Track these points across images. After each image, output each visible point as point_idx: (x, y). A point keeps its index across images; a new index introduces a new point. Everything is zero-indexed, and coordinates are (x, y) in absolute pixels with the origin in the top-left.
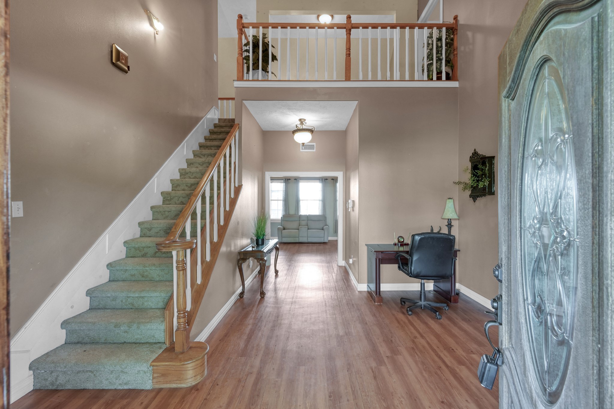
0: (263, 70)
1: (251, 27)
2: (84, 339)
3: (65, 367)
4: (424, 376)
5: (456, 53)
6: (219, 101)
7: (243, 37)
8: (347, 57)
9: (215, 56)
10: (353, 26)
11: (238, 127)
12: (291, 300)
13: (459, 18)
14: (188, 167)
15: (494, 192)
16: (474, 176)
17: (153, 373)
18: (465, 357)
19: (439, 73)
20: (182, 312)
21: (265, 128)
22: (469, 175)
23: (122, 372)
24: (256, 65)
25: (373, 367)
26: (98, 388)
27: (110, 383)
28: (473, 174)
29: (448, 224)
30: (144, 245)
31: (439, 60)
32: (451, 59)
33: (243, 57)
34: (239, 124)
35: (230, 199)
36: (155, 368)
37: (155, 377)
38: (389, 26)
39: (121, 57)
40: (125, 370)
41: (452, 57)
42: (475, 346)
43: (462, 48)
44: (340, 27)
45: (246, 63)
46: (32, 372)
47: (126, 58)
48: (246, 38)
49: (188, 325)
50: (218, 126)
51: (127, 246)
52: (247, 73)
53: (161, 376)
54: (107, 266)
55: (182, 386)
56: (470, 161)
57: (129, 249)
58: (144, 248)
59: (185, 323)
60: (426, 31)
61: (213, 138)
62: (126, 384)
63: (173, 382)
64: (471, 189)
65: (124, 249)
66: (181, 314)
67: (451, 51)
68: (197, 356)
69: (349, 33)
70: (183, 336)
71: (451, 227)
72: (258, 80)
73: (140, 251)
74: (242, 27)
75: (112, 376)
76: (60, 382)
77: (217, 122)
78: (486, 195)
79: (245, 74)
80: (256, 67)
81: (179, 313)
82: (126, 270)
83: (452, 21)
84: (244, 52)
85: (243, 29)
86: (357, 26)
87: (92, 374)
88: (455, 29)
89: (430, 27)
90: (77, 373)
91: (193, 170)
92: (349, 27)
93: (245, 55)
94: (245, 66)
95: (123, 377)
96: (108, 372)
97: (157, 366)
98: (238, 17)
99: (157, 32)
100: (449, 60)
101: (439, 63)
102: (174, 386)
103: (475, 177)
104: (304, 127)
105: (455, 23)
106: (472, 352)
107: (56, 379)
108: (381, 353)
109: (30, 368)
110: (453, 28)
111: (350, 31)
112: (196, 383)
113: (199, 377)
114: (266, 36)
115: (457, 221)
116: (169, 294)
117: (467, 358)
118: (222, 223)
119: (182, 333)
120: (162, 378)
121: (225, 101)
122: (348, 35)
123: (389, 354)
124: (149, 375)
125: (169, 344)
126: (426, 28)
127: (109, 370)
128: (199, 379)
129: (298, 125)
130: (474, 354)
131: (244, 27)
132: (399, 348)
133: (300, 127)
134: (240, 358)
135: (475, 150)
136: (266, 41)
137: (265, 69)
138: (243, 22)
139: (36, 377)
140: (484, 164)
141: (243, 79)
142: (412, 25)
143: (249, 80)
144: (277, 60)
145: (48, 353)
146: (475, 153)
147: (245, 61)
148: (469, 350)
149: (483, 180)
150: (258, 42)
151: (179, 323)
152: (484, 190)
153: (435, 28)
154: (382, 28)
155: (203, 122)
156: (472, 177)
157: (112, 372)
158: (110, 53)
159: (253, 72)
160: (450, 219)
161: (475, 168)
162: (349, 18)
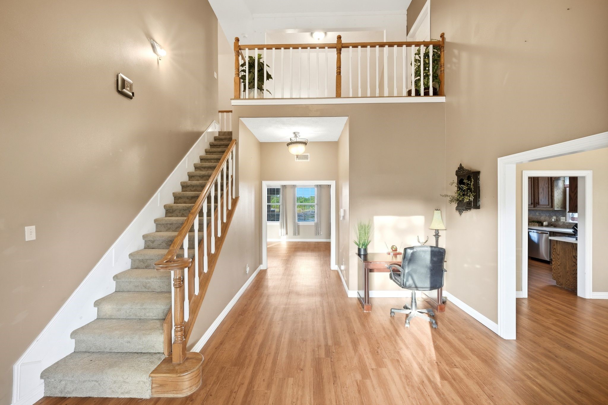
0: (258, 88)
1: (247, 49)
2: (91, 348)
3: (73, 377)
4: (406, 391)
5: (443, 69)
6: (220, 114)
7: (240, 57)
8: (338, 75)
9: (215, 73)
10: (343, 46)
11: (236, 143)
12: (285, 306)
13: (445, 36)
14: (189, 180)
15: (479, 206)
16: (459, 190)
17: (152, 383)
18: (448, 372)
19: (427, 88)
20: (179, 326)
21: (262, 140)
22: (456, 189)
23: (124, 382)
24: (252, 84)
25: (358, 380)
26: (102, 396)
27: (113, 391)
28: (459, 187)
29: (435, 234)
30: (147, 257)
31: (427, 76)
32: (439, 75)
33: (240, 76)
34: (236, 140)
35: (228, 211)
36: (154, 379)
37: (154, 387)
38: (378, 45)
39: (126, 85)
40: (127, 380)
41: (439, 72)
42: (459, 359)
43: (449, 66)
44: (331, 46)
45: (243, 82)
46: (43, 381)
47: (131, 86)
48: (243, 58)
49: (185, 338)
50: (218, 139)
51: (132, 258)
52: (244, 91)
53: (159, 386)
54: (114, 277)
55: (179, 396)
56: (456, 174)
57: (133, 261)
58: (147, 260)
59: (182, 336)
60: (414, 49)
61: (213, 151)
62: (127, 393)
63: (170, 392)
64: (457, 202)
65: (129, 261)
66: (178, 328)
67: (437, 67)
68: (192, 368)
69: (339, 52)
70: (180, 348)
71: (438, 238)
72: (254, 99)
73: (144, 263)
74: (238, 49)
75: (115, 385)
76: (68, 390)
77: (217, 135)
78: (471, 209)
79: (242, 93)
80: (252, 86)
81: (176, 327)
82: (131, 282)
83: (439, 38)
84: (241, 72)
85: (240, 51)
86: (347, 45)
87: (97, 383)
88: (442, 47)
89: (418, 44)
90: (84, 382)
91: (195, 182)
92: (339, 47)
93: (242, 75)
94: (242, 84)
95: (125, 387)
96: (112, 382)
97: (155, 377)
98: (235, 40)
99: (160, 58)
100: (436, 75)
101: (426, 79)
102: (171, 395)
103: (461, 190)
104: (298, 140)
105: (442, 41)
106: (455, 365)
107: (65, 388)
108: (366, 365)
109: (42, 377)
110: (440, 45)
111: (340, 50)
112: (192, 393)
113: (194, 387)
114: (262, 57)
115: (445, 231)
116: (168, 307)
117: (450, 372)
118: (219, 235)
119: (179, 345)
120: (160, 388)
121: (225, 114)
122: (338, 54)
123: (374, 367)
124: (148, 386)
125: (167, 354)
126: (413, 46)
127: (112, 380)
128: (194, 389)
129: (292, 139)
130: (457, 368)
131: (240, 49)
132: (385, 360)
133: (294, 140)
134: (233, 367)
135: (461, 165)
136: (261, 61)
137: (260, 88)
138: (239, 44)
139: (47, 385)
140: (469, 178)
141: (240, 98)
142: (400, 43)
143: (246, 99)
144: (272, 78)
145: (58, 362)
146: (461, 168)
147: (242, 80)
148: (452, 363)
149: (468, 195)
150: (253, 63)
151: (176, 336)
152: (469, 204)
153: (422, 46)
154: (371, 47)
155: (204, 135)
156: (458, 190)
157: (115, 382)
158: (116, 82)
159: (249, 90)
160: (438, 230)
161: (460, 182)
162: (339, 39)
